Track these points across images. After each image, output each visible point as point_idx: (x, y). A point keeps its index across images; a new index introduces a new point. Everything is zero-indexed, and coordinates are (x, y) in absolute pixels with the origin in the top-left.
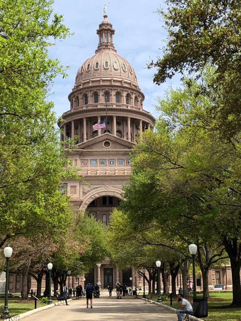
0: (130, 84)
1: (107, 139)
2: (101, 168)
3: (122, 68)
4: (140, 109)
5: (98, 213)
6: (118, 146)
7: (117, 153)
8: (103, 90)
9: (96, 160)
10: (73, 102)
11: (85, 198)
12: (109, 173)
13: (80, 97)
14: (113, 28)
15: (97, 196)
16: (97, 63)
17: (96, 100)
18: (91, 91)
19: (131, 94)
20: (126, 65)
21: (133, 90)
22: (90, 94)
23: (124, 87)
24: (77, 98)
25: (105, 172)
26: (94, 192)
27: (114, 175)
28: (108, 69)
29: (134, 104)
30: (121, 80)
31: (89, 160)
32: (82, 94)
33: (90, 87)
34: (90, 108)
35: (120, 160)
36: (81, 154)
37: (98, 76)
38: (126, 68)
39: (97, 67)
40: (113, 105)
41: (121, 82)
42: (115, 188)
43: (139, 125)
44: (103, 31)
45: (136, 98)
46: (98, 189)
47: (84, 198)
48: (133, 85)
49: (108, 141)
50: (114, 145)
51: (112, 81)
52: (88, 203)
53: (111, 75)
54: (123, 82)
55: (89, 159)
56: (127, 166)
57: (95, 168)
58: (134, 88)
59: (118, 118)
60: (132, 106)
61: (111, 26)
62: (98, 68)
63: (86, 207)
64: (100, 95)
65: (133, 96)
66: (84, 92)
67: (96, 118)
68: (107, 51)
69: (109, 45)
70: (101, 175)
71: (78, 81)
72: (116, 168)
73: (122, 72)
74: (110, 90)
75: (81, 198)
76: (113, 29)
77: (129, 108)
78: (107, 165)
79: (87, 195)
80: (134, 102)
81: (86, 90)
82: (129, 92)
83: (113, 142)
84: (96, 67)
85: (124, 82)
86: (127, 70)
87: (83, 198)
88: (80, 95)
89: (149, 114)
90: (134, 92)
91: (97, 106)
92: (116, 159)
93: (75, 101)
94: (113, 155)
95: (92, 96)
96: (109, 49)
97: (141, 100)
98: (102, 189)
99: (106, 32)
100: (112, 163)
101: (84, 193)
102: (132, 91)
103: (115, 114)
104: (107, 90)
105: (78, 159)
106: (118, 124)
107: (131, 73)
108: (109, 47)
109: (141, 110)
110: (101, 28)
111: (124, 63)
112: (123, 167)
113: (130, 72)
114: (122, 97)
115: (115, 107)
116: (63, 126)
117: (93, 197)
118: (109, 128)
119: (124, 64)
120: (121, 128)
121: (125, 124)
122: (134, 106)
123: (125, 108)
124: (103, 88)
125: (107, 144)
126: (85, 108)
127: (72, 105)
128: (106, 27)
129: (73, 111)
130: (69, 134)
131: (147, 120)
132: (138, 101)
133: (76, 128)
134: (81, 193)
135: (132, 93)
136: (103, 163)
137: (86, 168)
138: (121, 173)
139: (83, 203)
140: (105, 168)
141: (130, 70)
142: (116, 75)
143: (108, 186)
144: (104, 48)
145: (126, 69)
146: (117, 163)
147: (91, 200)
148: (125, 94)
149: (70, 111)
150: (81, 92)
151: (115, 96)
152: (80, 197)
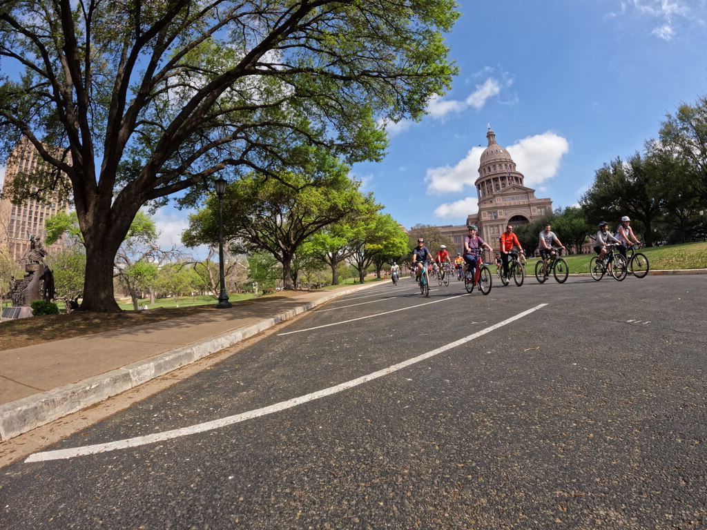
1: (513, 187)
9: (509, 198)
15: (512, 216)
16: (492, 151)
18: (491, 165)
23: (507, 162)
25: (515, 203)
26: (510, 214)
27: (519, 205)
31: (506, 198)
34: (493, 173)
36: (501, 195)
37: (494, 157)
42: (520, 211)
43: (518, 179)
45: (513, 166)
47: (507, 217)
48: (510, 160)
51: (501, 159)
53: (500, 156)
56: (525, 199)
57: (510, 202)
64: (497, 166)
69: (494, 142)
70: (513, 205)
71: (482, 162)
72: (520, 201)
76: (494, 134)
78: (515, 200)
83: (516, 188)
85: (507, 159)
89: (520, 173)
90: (512, 163)
91: (496, 172)
93: (482, 172)
94: (518, 194)
98: (514, 212)
99: (491, 136)
103: (506, 175)
104: (500, 163)
105: (501, 198)
109: (517, 172)
110: (488, 134)
115: (505, 172)
116: (478, 184)
122: (513, 170)
123: (510, 172)
124: (497, 163)
126: (490, 174)
128: (491, 133)
131: (521, 177)
133: (487, 184)
134: (505, 215)
137: (505, 202)
139: (506, 220)
143: (516, 210)
144: (492, 144)
147: (510, 218)
148: (508, 165)
149: (481, 177)
150: (485, 166)
151: (504, 166)
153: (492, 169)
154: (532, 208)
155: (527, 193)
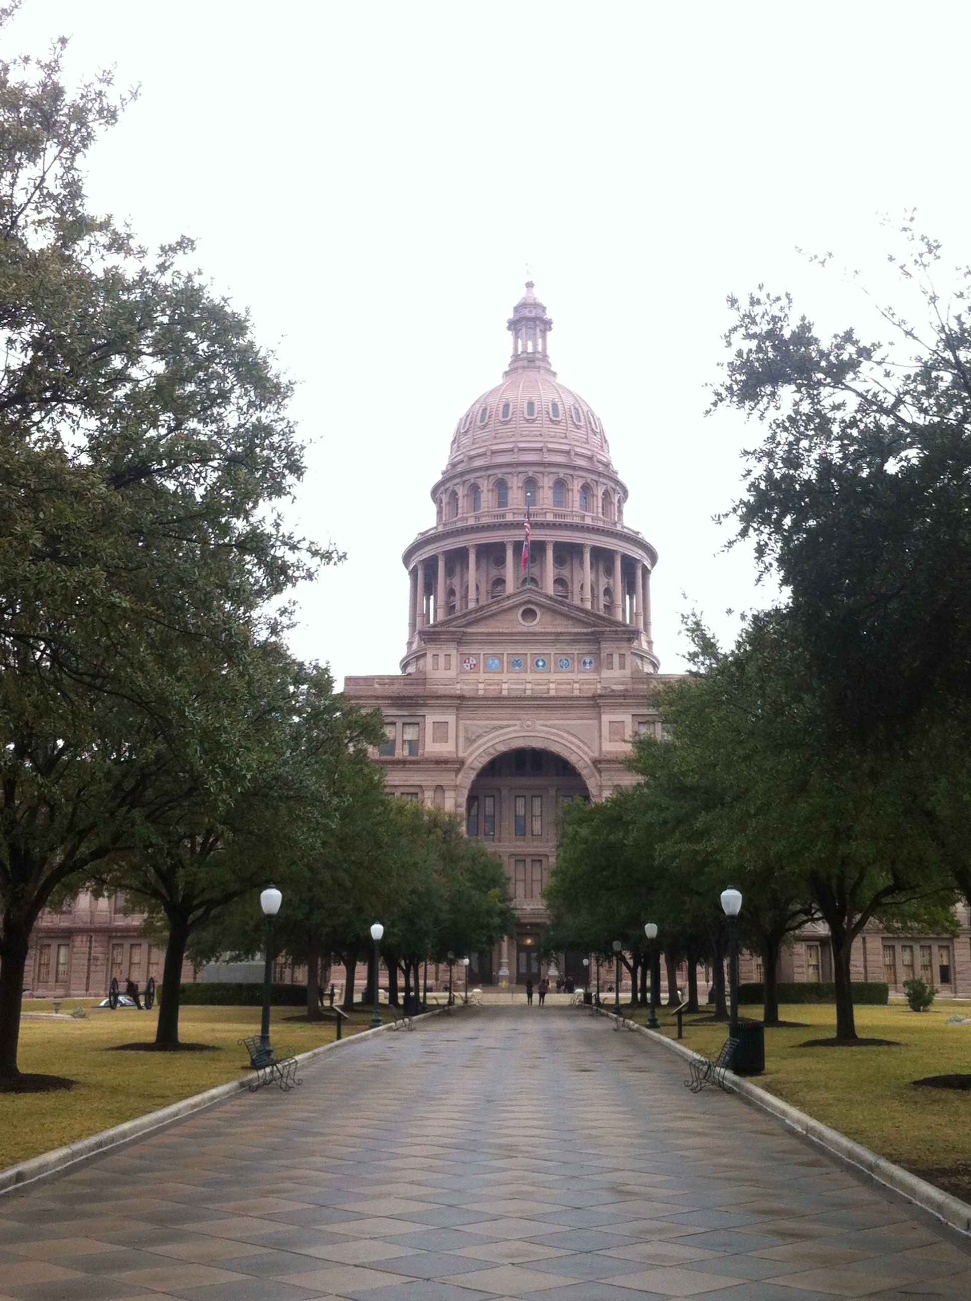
0: (590, 458)
1: (529, 602)
2: (514, 676)
3: (572, 417)
4: (615, 524)
5: (504, 792)
6: (560, 621)
7: (557, 638)
8: (521, 475)
9: (499, 656)
10: (443, 505)
11: (471, 754)
12: (532, 689)
13: (461, 491)
14: (548, 315)
15: (502, 748)
16: (507, 406)
17: (502, 501)
18: (490, 476)
19: (593, 485)
20: (580, 411)
21: (599, 474)
22: (485, 486)
23: (575, 468)
24: (454, 494)
25: (523, 687)
26: (493, 739)
27: (544, 695)
28: (534, 420)
29: (600, 510)
30: (567, 448)
31: (482, 656)
32: (467, 485)
33: (487, 468)
34: (485, 520)
35: (563, 657)
36: (460, 640)
37: (511, 440)
38: (582, 418)
39: (505, 414)
40: (545, 513)
41: (568, 453)
42: (548, 729)
43: (613, 563)
44: (523, 322)
45: (606, 494)
46: (502, 731)
47: (468, 752)
48: (599, 462)
49: (530, 606)
50: (548, 617)
51: (545, 450)
52: (479, 765)
53: (541, 435)
54: (572, 453)
55: (482, 652)
56: (580, 671)
57: (497, 677)
58: (601, 468)
59: (558, 546)
60: (595, 515)
61: (544, 309)
62: (507, 419)
63: (473, 775)
64: (512, 488)
65: (600, 491)
66: (472, 481)
67: (501, 546)
68: (531, 374)
69: (538, 359)
70: (513, 694)
71: (458, 451)
72: (553, 677)
73: (571, 427)
74: (540, 475)
75: (461, 755)
76: (549, 317)
77: (588, 521)
78: (529, 670)
79: (476, 745)
80: (600, 505)
81: (477, 474)
82: (589, 481)
83: (543, 610)
84: (503, 417)
85: (577, 454)
86: (582, 424)
87: (465, 755)
88: (461, 488)
89: (640, 536)
90: (602, 480)
91: (504, 516)
92: (552, 653)
93: (449, 503)
94: (544, 643)
95: (492, 490)
96: (539, 367)
97: (619, 501)
98: (515, 731)
99: (531, 324)
100: (541, 663)
101: (470, 741)
102: (595, 477)
103: (550, 537)
104: (530, 474)
105: (454, 652)
106: (559, 561)
107: (592, 430)
108: (538, 363)
109: (619, 528)
110: (519, 315)
111: (577, 406)
112: (570, 676)
113: (591, 427)
114: (570, 493)
115: (550, 518)
116: (415, 567)
117: (492, 751)
118: (535, 571)
119: (575, 408)
120: (565, 573)
121: (576, 562)
122: (601, 515)
123: (577, 520)
124: (520, 469)
125: (529, 614)
126: (471, 522)
127: (439, 513)
128: (530, 311)
129: (441, 529)
130: (430, 588)
131: (636, 553)
132: (611, 503)
133: (450, 573)
134: (461, 740)
135: (596, 482)
136: (517, 663)
137: (473, 676)
138: (564, 690)
139: (466, 766)
140: (522, 676)
141: (590, 423)
142: (555, 437)
143: (529, 723)
144: (524, 367)
145: (580, 421)
146: (555, 663)
147: (486, 759)
148: (577, 485)
149: (436, 528)
150: (466, 478)
151: (551, 491)
152: (457, 751)
153: (487, 499)
154: (606, 718)
155: (596, 639)
